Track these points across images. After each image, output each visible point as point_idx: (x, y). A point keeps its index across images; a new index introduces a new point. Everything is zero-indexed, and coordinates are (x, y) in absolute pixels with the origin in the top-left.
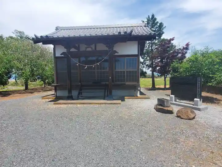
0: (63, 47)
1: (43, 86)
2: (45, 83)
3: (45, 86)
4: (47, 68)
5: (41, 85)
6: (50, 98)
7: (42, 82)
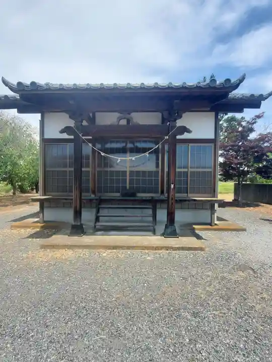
0: (68, 116)
1: (11, 193)
2: (14, 188)
3: (14, 193)
4: (22, 162)
5: (7, 191)
6: (29, 227)
7: (10, 186)
